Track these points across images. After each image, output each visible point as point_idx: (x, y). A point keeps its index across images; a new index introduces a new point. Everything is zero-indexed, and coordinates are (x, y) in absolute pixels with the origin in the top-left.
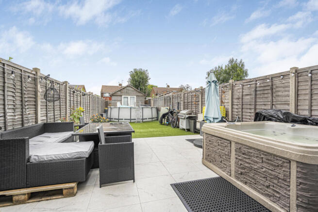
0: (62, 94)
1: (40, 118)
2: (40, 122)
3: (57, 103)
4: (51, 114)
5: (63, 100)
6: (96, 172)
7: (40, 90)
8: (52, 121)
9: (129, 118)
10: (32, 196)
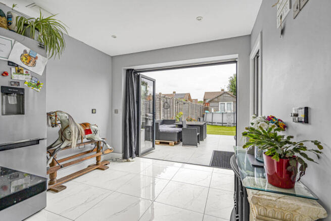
0: (171, 104)
1: (162, 117)
2: (161, 119)
3: (169, 109)
4: (166, 116)
5: (171, 107)
6: (181, 143)
7: (162, 103)
8: (166, 119)
9: (221, 122)
10: (161, 143)
